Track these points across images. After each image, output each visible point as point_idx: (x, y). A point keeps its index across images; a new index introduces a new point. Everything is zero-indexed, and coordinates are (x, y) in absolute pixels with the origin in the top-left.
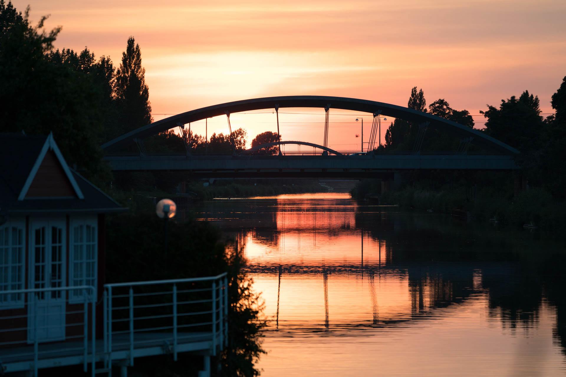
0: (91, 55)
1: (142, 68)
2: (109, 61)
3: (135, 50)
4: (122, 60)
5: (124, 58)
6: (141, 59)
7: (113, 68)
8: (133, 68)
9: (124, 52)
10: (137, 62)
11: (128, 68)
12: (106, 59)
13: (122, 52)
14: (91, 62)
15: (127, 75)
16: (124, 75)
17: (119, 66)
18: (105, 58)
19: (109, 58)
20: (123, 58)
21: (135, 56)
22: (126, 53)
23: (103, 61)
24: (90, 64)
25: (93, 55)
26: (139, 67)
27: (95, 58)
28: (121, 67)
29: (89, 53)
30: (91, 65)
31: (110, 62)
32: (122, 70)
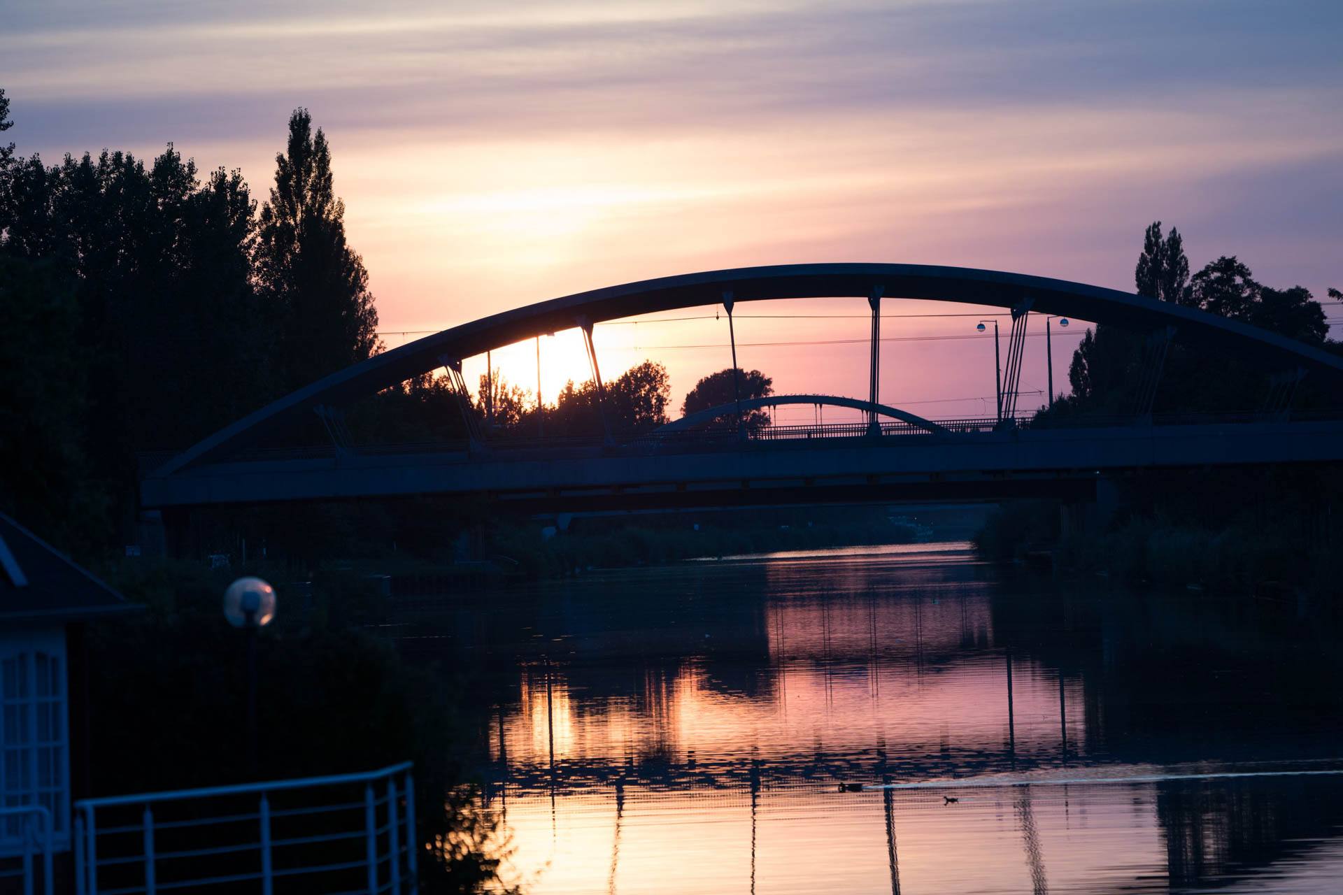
0: (186, 169)
1: (335, 199)
2: (239, 183)
3: (313, 149)
4: (276, 179)
5: (281, 173)
6: (331, 175)
7: (250, 203)
8: (308, 200)
9: (282, 156)
10: (320, 183)
11: (294, 199)
12: (229, 178)
13: (276, 156)
14: (186, 188)
15: (293, 223)
16: (283, 223)
17: (267, 197)
18: (225, 176)
19: (237, 175)
20: (277, 173)
21: (314, 165)
22: (286, 157)
23: (220, 181)
24: (183, 195)
25: (191, 166)
26: (328, 197)
27: (196, 177)
28: (273, 200)
29: (180, 162)
30: (185, 198)
31: (241, 185)
32: (276, 206)
